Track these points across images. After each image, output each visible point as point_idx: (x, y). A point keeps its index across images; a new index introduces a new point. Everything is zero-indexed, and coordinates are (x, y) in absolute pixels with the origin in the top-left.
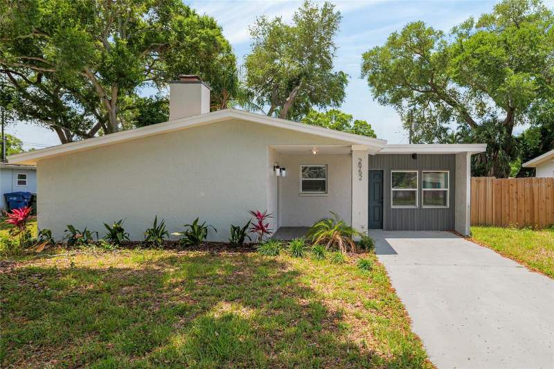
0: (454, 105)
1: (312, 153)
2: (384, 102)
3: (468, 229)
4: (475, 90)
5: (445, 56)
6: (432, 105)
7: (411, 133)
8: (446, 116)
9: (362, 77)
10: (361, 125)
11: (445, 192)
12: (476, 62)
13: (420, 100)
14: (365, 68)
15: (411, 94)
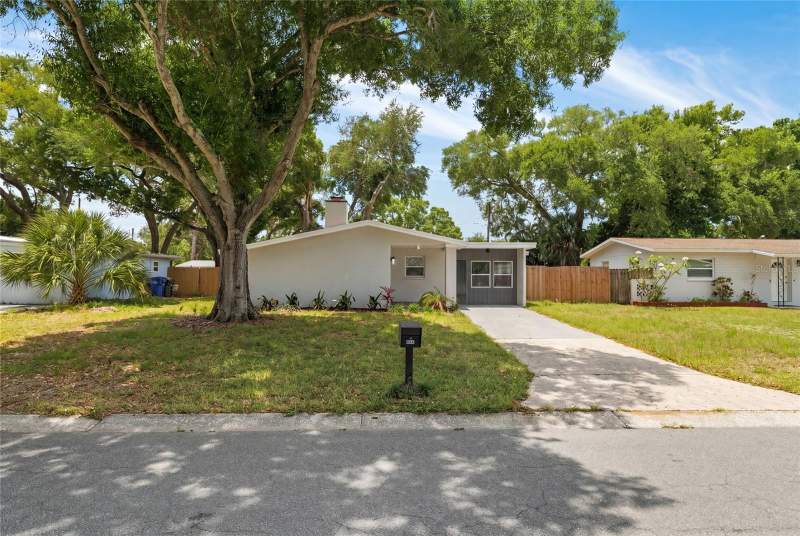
0: (530, 198)
1: (417, 248)
2: (464, 194)
5: (518, 157)
6: (509, 197)
7: (490, 223)
8: (522, 208)
9: (443, 171)
10: (438, 212)
11: (510, 277)
13: (498, 192)
14: (446, 162)
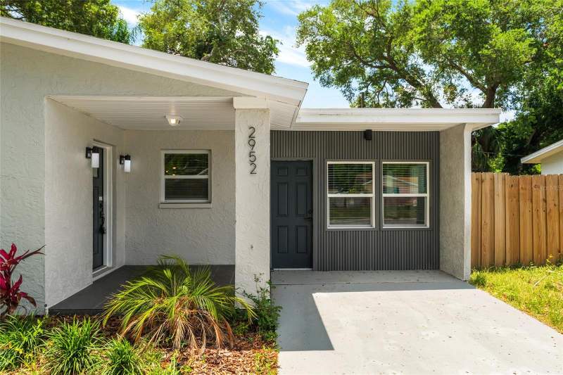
0: (417, 85)
1: (167, 122)
2: (328, 83)
3: (468, 273)
4: (443, 68)
5: (407, 15)
6: (388, 88)
8: (407, 100)
11: (421, 200)
12: (450, 17)
13: (374, 80)
14: (302, 33)
15: (362, 72)
